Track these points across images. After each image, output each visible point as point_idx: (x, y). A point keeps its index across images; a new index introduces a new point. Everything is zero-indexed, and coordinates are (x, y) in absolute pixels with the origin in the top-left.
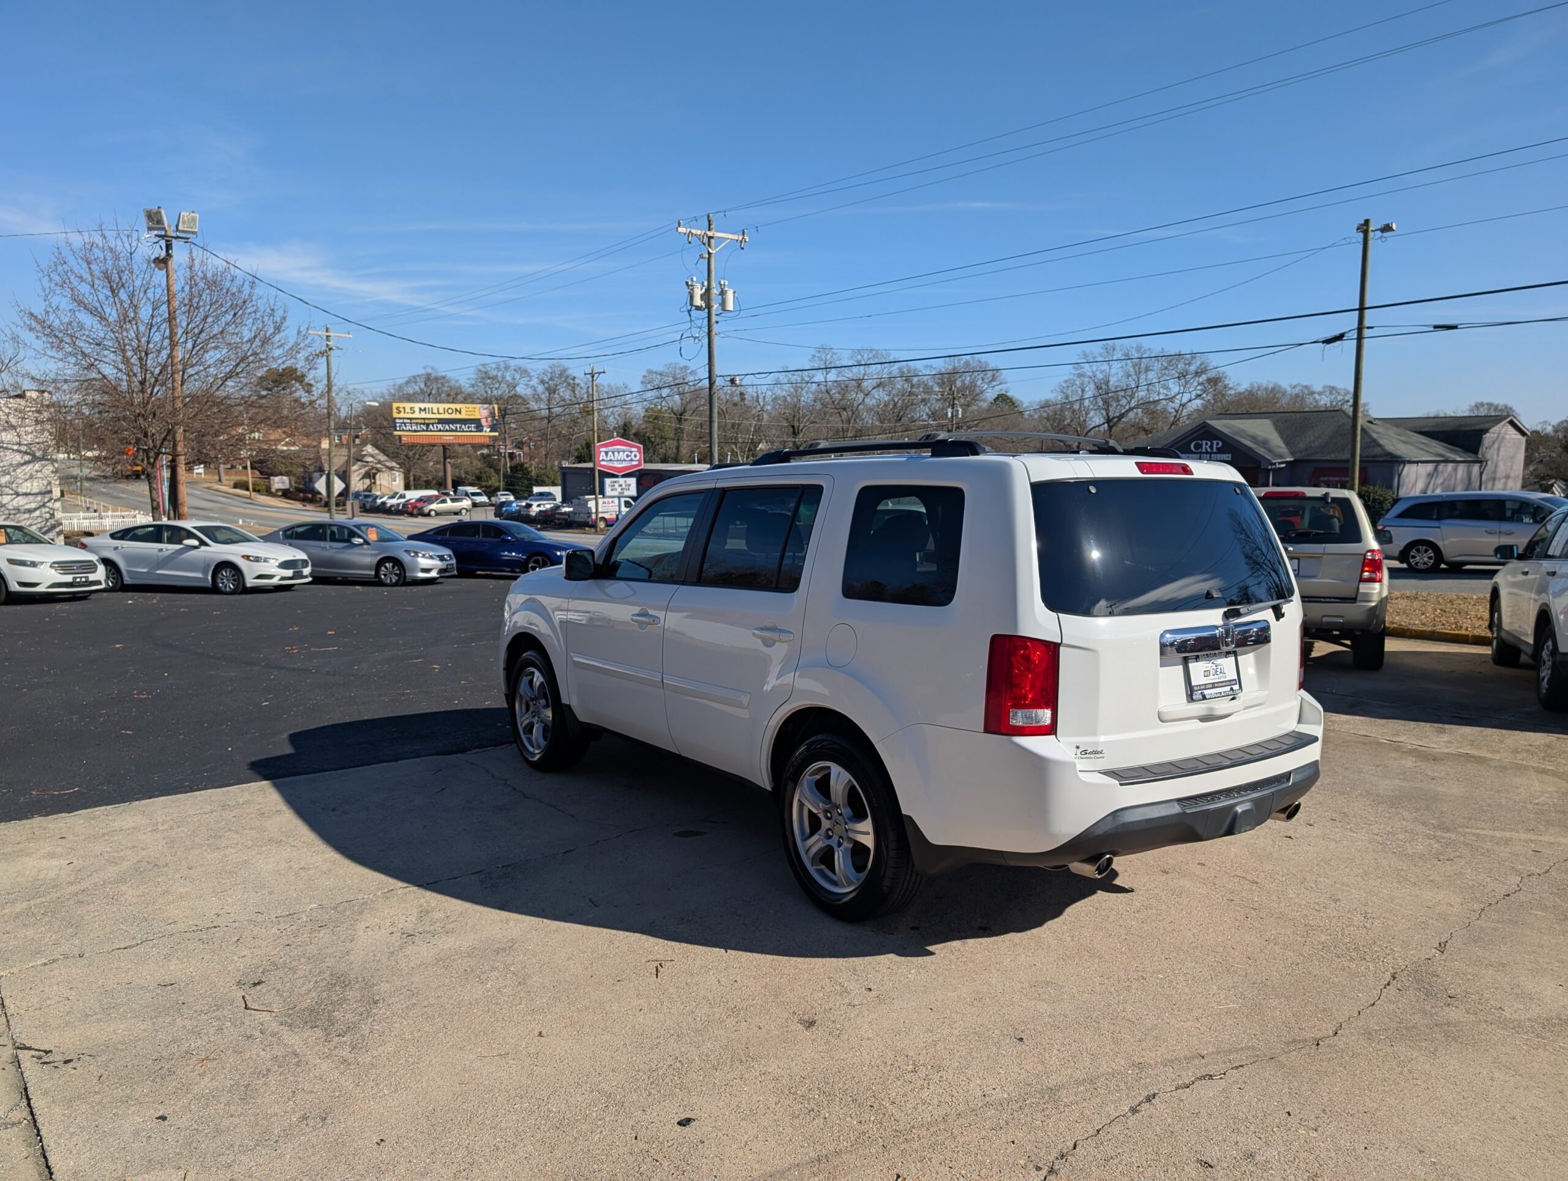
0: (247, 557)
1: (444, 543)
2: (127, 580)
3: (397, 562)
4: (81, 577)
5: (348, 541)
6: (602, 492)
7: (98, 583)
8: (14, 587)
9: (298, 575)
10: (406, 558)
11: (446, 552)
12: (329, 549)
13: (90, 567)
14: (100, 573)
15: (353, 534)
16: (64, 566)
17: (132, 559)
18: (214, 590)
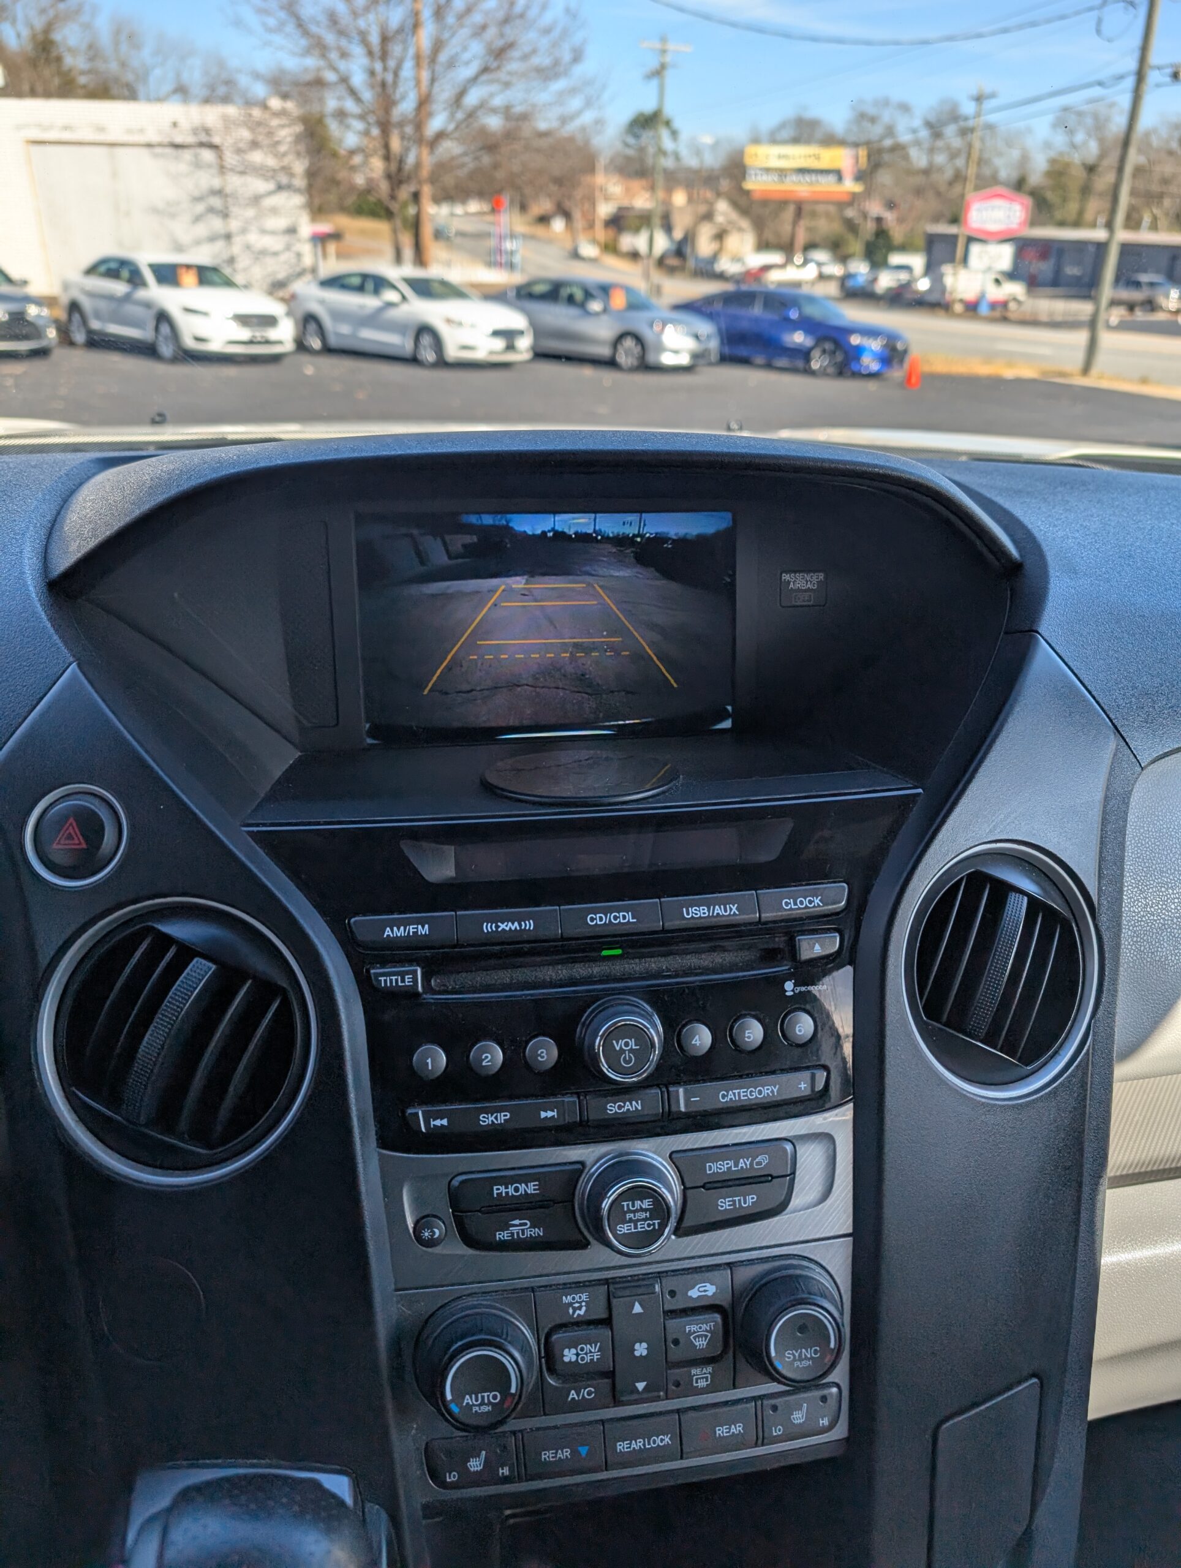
0: (449, 321)
1: (710, 316)
2: (333, 341)
3: (638, 339)
4: (259, 334)
5: (582, 305)
6: (965, 260)
7: (280, 342)
8: (189, 343)
9: (510, 347)
10: (648, 334)
11: (706, 328)
12: (557, 315)
13: (270, 321)
14: (284, 333)
15: (588, 295)
16: (244, 320)
17: (339, 315)
18: (414, 360)
